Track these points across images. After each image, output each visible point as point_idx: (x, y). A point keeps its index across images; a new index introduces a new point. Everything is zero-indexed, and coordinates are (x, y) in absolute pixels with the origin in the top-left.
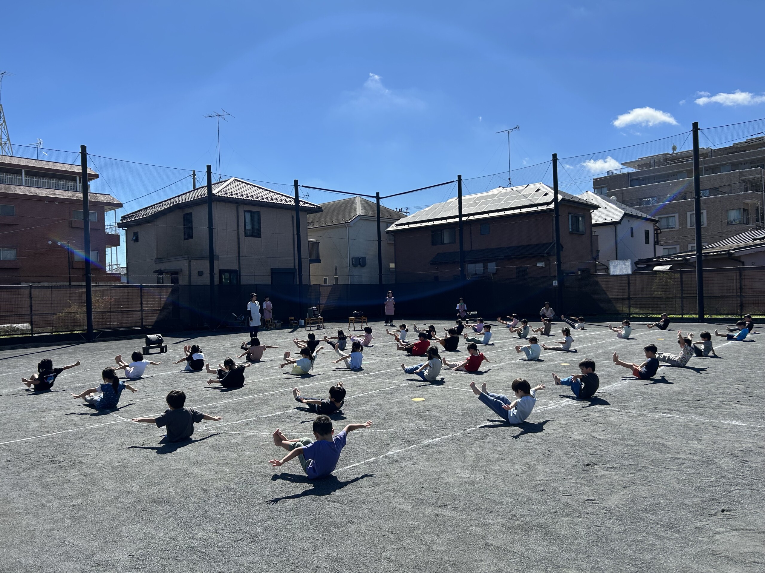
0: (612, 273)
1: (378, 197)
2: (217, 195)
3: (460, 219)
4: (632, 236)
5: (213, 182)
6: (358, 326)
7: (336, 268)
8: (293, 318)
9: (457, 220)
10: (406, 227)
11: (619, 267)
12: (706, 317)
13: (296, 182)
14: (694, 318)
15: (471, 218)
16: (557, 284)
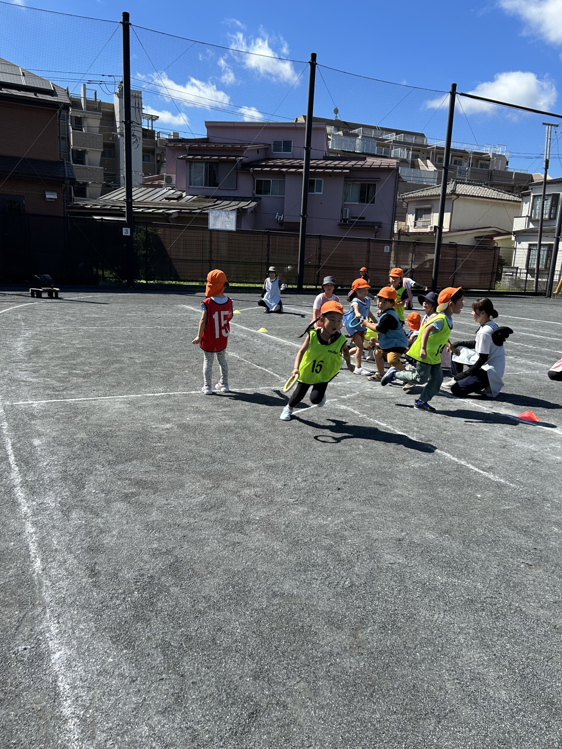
0: (211, 226)
11: (220, 219)
12: (304, 287)
16: (129, 234)
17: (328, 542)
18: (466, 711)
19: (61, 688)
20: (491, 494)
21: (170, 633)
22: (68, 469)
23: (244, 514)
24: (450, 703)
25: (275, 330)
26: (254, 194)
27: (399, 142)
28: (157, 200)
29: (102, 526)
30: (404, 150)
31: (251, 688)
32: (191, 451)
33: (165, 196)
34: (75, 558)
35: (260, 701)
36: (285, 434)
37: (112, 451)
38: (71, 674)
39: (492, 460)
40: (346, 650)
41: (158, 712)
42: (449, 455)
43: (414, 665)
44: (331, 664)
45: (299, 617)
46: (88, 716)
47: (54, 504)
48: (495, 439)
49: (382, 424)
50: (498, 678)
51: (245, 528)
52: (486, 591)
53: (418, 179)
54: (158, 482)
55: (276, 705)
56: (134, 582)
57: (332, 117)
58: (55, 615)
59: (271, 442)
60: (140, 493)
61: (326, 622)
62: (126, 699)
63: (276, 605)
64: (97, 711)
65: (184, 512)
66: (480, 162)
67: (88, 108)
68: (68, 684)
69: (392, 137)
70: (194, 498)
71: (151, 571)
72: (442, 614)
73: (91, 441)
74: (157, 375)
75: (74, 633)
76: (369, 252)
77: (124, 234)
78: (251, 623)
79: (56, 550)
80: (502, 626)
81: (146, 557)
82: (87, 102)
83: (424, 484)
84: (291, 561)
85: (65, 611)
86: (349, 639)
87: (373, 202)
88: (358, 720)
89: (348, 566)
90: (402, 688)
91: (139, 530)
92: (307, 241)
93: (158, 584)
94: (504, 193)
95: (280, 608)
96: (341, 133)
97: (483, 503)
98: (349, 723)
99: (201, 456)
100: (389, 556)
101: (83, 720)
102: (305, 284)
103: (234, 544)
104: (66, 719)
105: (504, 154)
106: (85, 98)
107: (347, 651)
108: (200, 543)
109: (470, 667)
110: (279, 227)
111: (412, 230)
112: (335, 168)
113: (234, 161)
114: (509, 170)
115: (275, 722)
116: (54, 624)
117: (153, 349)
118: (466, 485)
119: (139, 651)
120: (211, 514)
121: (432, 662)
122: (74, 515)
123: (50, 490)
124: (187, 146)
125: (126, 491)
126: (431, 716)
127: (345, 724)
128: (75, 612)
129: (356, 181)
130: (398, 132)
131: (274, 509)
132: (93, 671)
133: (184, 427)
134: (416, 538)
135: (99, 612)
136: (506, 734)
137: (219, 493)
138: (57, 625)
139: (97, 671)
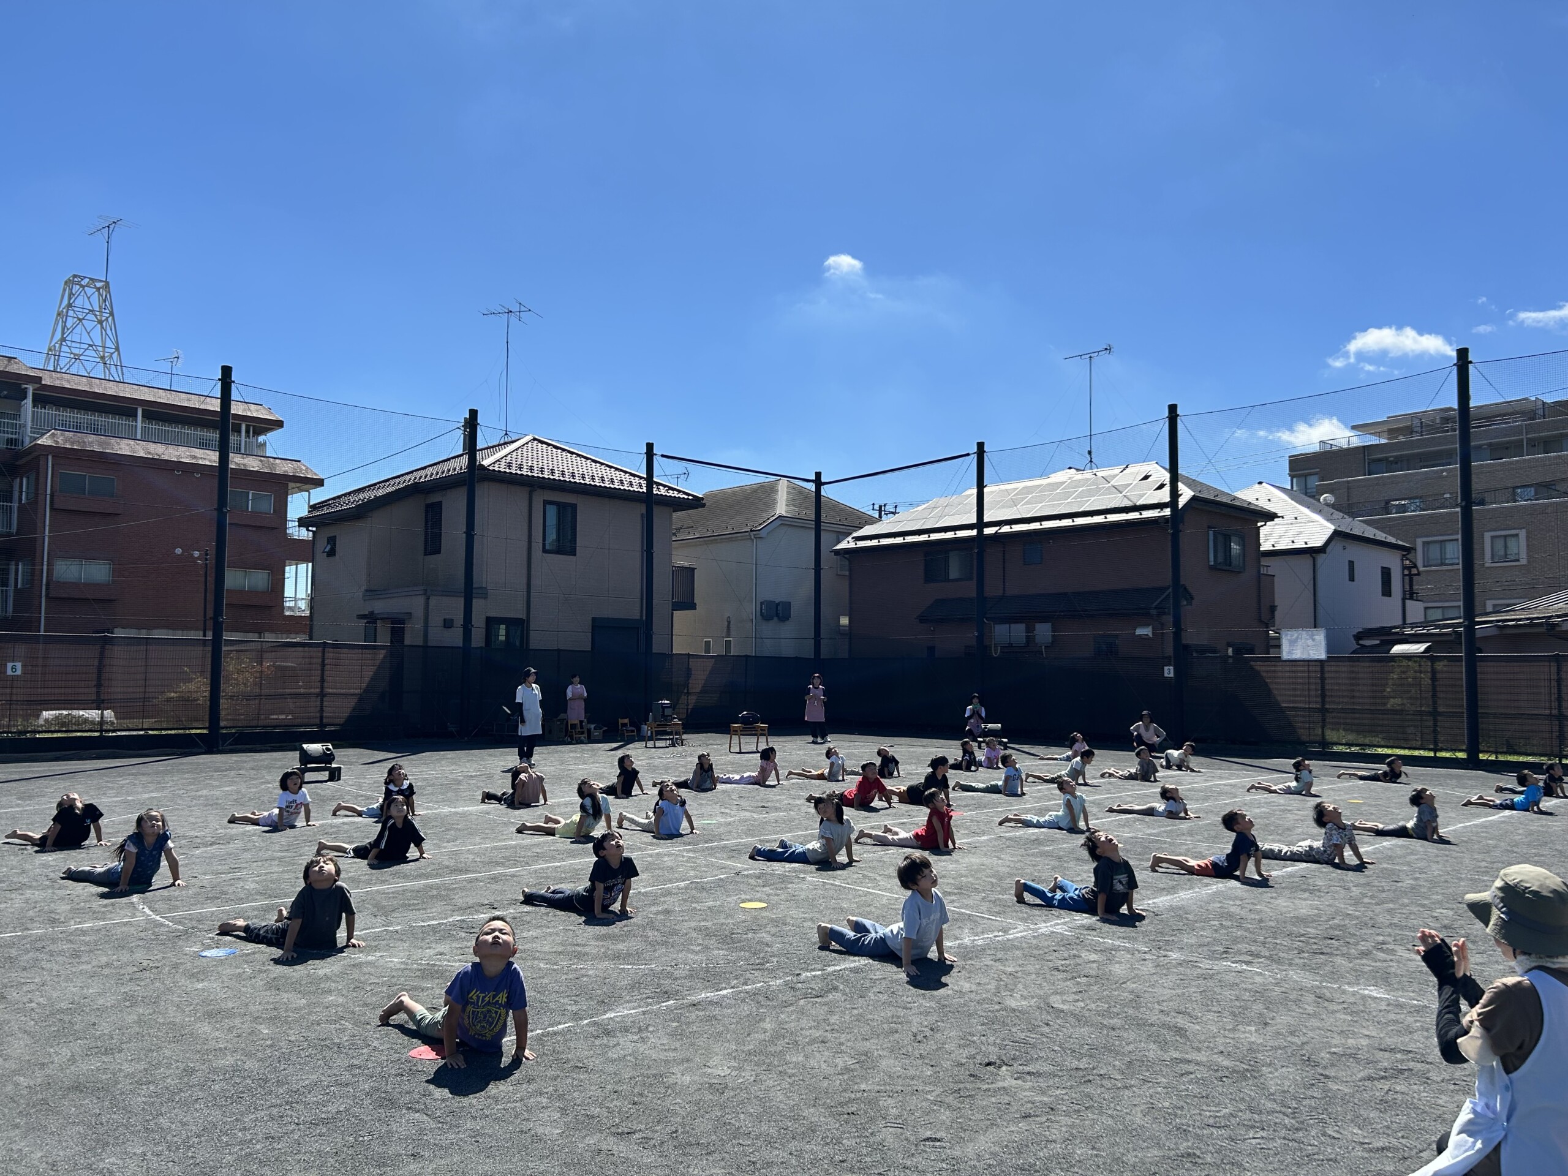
1: (818, 481)
2: (491, 468)
3: (980, 532)
4: (1352, 578)
5: (480, 444)
6: (749, 743)
7: (729, 623)
8: (626, 721)
9: (974, 532)
10: (874, 543)
11: (1300, 643)
12: (1482, 756)
13: (650, 446)
14: (1457, 759)
15: (1005, 529)
77: (1166, 675)
102: (1484, 752)
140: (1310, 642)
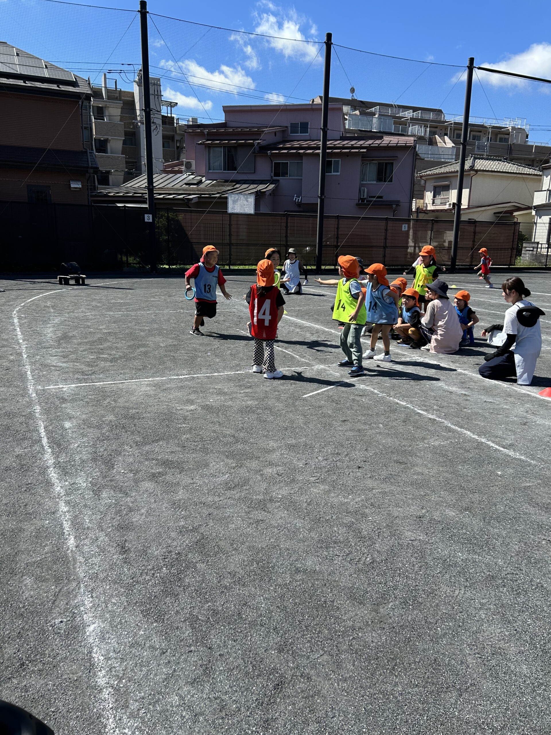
0: (230, 210)
11: (239, 202)
12: (323, 267)
16: (151, 221)
17: (348, 519)
18: (487, 685)
19: (96, 659)
20: (512, 471)
21: (197, 607)
22: (98, 450)
23: (267, 492)
24: (471, 677)
25: (295, 311)
26: (272, 177)
27: (417, 119)
28: (177, 186)
29: (131, 505)
30: (421, 127)
31: (276, 660)
32: (214, 431)
33: (185, 181)
34: (106, 535)
35: (285, 673)
36: (306, 414)
37: (139, 432)
38: (105, 646)
39: (513, 437)
40: (367, 625)
41: (187, 683)
42: (469, 433)
43: (435, 639)
44: (354, 638)
45: (322, 592)
46: (122, 686)
47: (85, 484)
48: (515, 416)
49: (401, 403)
50: (519, 653)
51: (268, 505)
52: (507, 567)
53: (436, 156)
54: (184, 462)
55: (301, 677)
56: (162, 559)
57: (349, 97)
58: (89, 590)
59: (292, 422)
60: (166, 473)
61: (348, 597)
62: (157, 670)
63: (299, 581)
64: (130, 681)
65: (209, 491)
66: (499, 136)
67: (109, 97)
68: (102, 655)
69: (409, 114)
70: (218, 477)
71: (178, 548)
72: (463, 589)
73: (119, 423)
74: (180, 357)
75: (107, 607)
76: (386, 230)
77: (146, 220)
78: (275, 598)
79: (88, 528)
80: (523, 601)
81: (173, 534)
82: (108, 91)
83: (444, 462)
84: (313, 538)
85: (98, 586)
86: (370, 614)
87: (391, 181)
88: (380, 692)
89: (369, 543)
90: (424, 662)
91: (166, 508)
92: (325, 221)
93: (185, 560)
94: (524, 167)
95: (303, 584)
96: (357, 112)
97: (503, 480)
98: (372, 695)
99: (225, 437)
100: (410, 533)
101: (117, 690)
102: (324, 265)
103: (258, 522)
104: (101, 689)
105: (524, 127)
106: (105, 87)
107: (369, 625)
108: (224, 521)
109: (491, 642)
110: (297, 209)
111: (430, 207)
112: (353, 147)
113: (252, 145)
114: (529, 144)
115: (299, 693)
116: (88, 598)
117: (176, 333)
118: (486, 462)
119: (168, 624)
120: (235, 492)
121: (454, 636)
122: (104, 495)
123: (81, 470)
124: (206, 131)
125: (153, 471)
126: (452, 689)
127: (368, 696)
128: (108, 587)
129: (373, 160)
130: (415, 109)
131: (296, 487)
132: (125, 643)
133: (208, 408)
134: (437, 515)
135: (130, 587)
136: (527, 708)
137: (242, 471)
138: (91, 599)
139: (129, 643)
140: (245, 203)
